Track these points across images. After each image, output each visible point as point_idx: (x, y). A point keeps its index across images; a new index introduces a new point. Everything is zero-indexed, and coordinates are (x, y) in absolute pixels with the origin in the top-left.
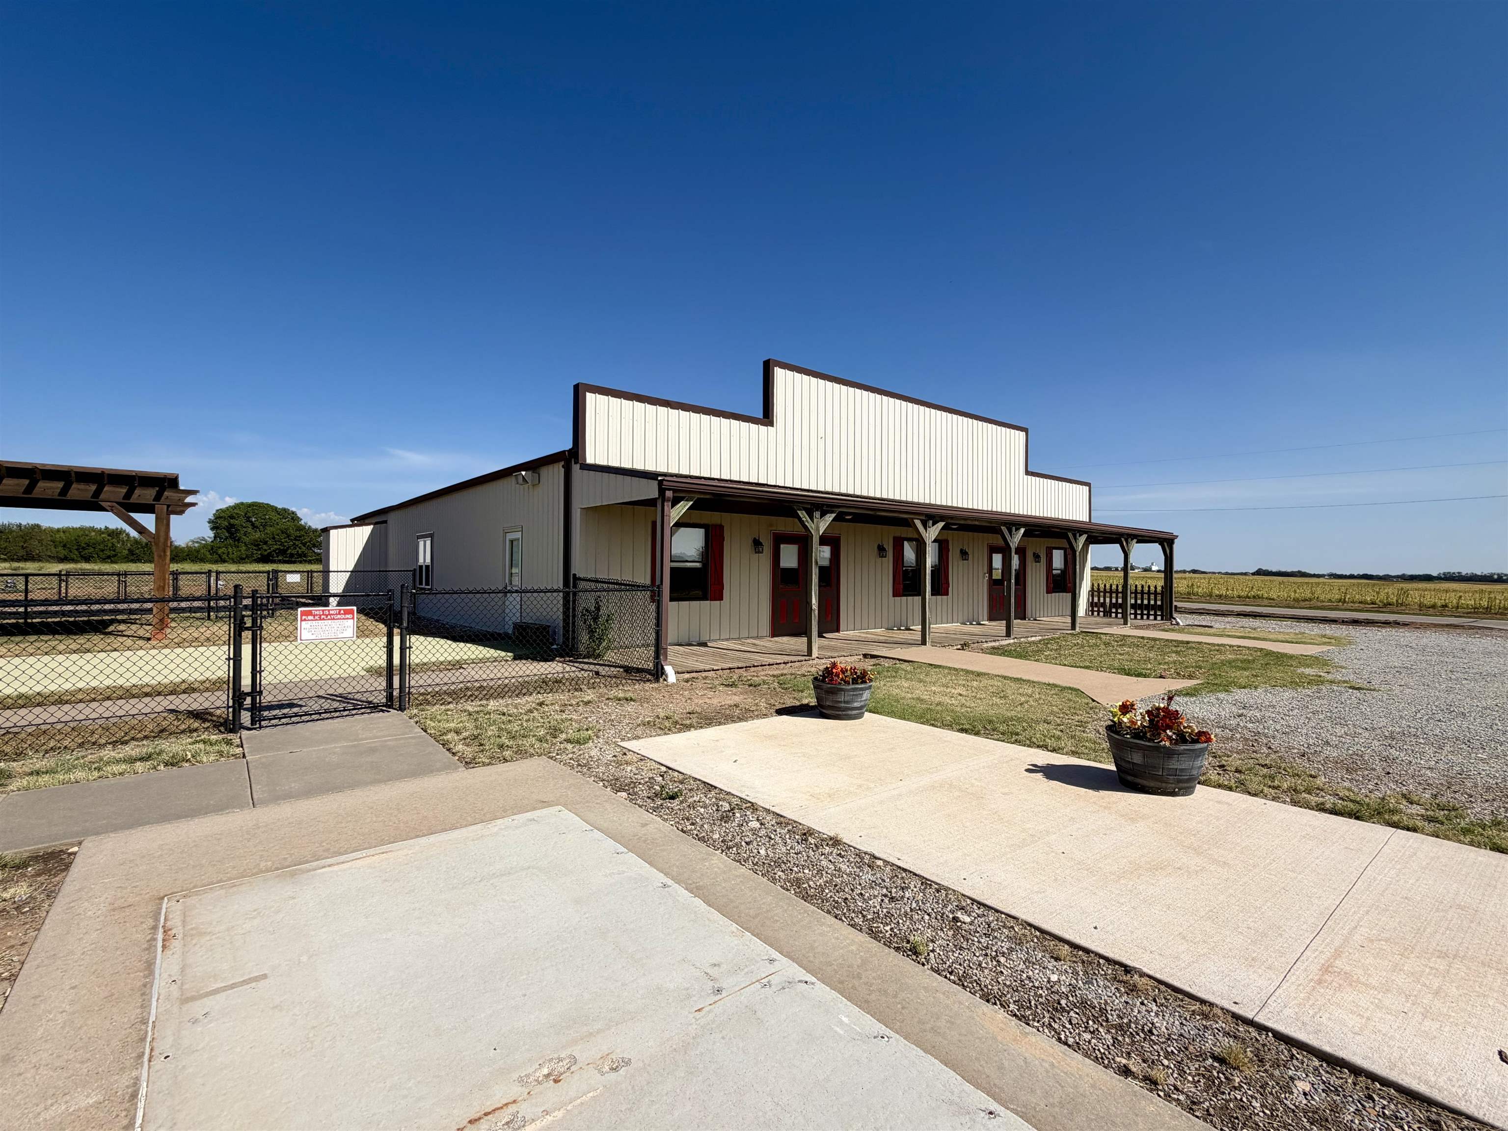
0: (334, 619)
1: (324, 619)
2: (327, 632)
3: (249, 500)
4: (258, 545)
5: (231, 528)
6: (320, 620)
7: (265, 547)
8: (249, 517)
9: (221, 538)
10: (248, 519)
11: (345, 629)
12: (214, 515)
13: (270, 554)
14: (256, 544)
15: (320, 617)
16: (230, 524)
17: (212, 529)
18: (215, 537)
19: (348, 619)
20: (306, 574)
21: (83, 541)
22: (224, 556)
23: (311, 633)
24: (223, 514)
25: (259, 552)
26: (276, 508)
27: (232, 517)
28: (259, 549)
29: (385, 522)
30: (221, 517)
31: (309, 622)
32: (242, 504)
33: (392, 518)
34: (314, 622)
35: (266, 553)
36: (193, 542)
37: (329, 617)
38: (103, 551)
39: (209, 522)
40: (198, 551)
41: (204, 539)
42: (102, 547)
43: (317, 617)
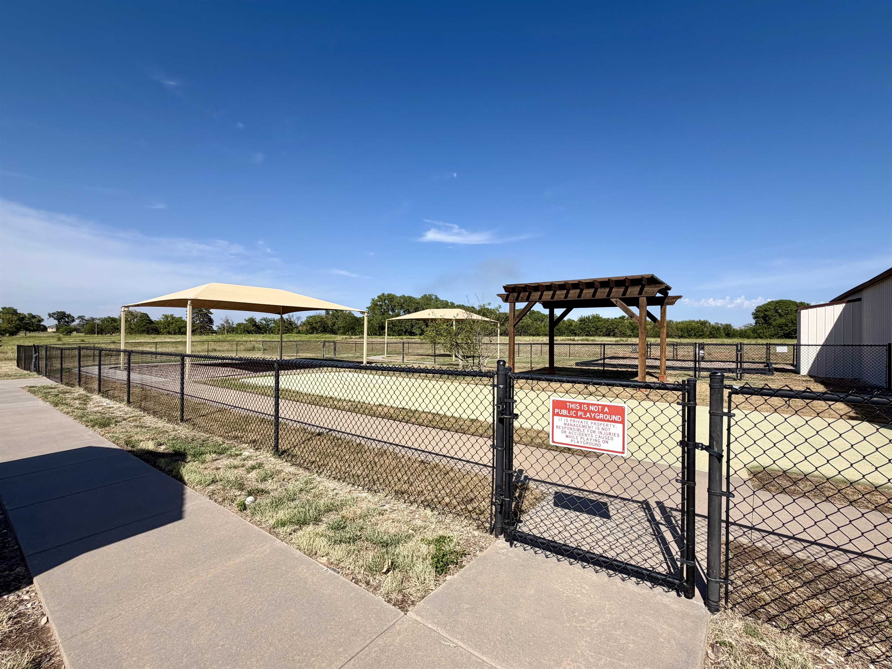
0: (595, 419)
1: (581, 417)
2: (586, 438)
3: (777, 299)
4: (781, 327)
5: (765, 318)
6: (577, 417)
7: (786, 328)
8: (777, 310)
9: (760, 324)
10: (776, 311)
11: (611, 436)
12: (755, 310)
13: (789, 333)
14: (780, 326)
15: (576, 413)
16: (765, 315)
17: (754, 318)
18: (756, 323)
19: (615, 422)
20: (792, 347)
21: (689, 327)
22: (762, 335)
23: (564, 435)
24: (761, 309)
25: (782, 332)
26: (795, 302)
27: (766, 310)
28: (782, 330)
29: (860, 300)
30: (759, 311)
31: (563, 418)
32: (772, 302)
33: (866, 295)
34: (569, 419)
35: (787, 332)
36: (745, 326)
37: (588, 415)
38: (698, 332)
39: (752, 314)
40: (746, 332)
41: (751, 325)
42: (697, 330)
43: (572, 413)
